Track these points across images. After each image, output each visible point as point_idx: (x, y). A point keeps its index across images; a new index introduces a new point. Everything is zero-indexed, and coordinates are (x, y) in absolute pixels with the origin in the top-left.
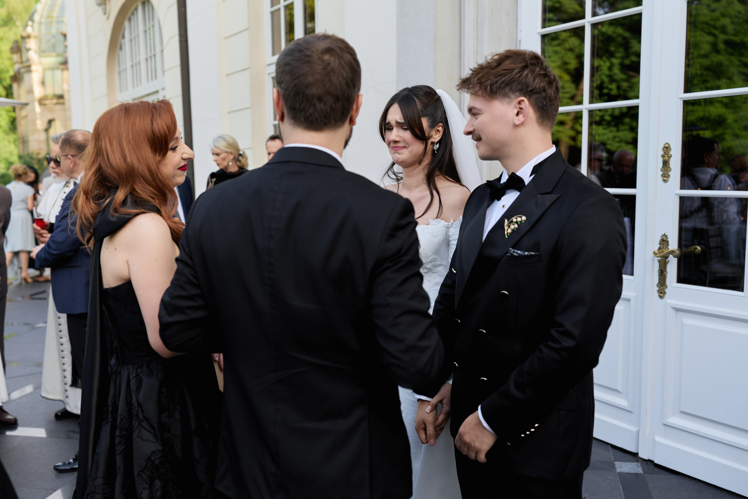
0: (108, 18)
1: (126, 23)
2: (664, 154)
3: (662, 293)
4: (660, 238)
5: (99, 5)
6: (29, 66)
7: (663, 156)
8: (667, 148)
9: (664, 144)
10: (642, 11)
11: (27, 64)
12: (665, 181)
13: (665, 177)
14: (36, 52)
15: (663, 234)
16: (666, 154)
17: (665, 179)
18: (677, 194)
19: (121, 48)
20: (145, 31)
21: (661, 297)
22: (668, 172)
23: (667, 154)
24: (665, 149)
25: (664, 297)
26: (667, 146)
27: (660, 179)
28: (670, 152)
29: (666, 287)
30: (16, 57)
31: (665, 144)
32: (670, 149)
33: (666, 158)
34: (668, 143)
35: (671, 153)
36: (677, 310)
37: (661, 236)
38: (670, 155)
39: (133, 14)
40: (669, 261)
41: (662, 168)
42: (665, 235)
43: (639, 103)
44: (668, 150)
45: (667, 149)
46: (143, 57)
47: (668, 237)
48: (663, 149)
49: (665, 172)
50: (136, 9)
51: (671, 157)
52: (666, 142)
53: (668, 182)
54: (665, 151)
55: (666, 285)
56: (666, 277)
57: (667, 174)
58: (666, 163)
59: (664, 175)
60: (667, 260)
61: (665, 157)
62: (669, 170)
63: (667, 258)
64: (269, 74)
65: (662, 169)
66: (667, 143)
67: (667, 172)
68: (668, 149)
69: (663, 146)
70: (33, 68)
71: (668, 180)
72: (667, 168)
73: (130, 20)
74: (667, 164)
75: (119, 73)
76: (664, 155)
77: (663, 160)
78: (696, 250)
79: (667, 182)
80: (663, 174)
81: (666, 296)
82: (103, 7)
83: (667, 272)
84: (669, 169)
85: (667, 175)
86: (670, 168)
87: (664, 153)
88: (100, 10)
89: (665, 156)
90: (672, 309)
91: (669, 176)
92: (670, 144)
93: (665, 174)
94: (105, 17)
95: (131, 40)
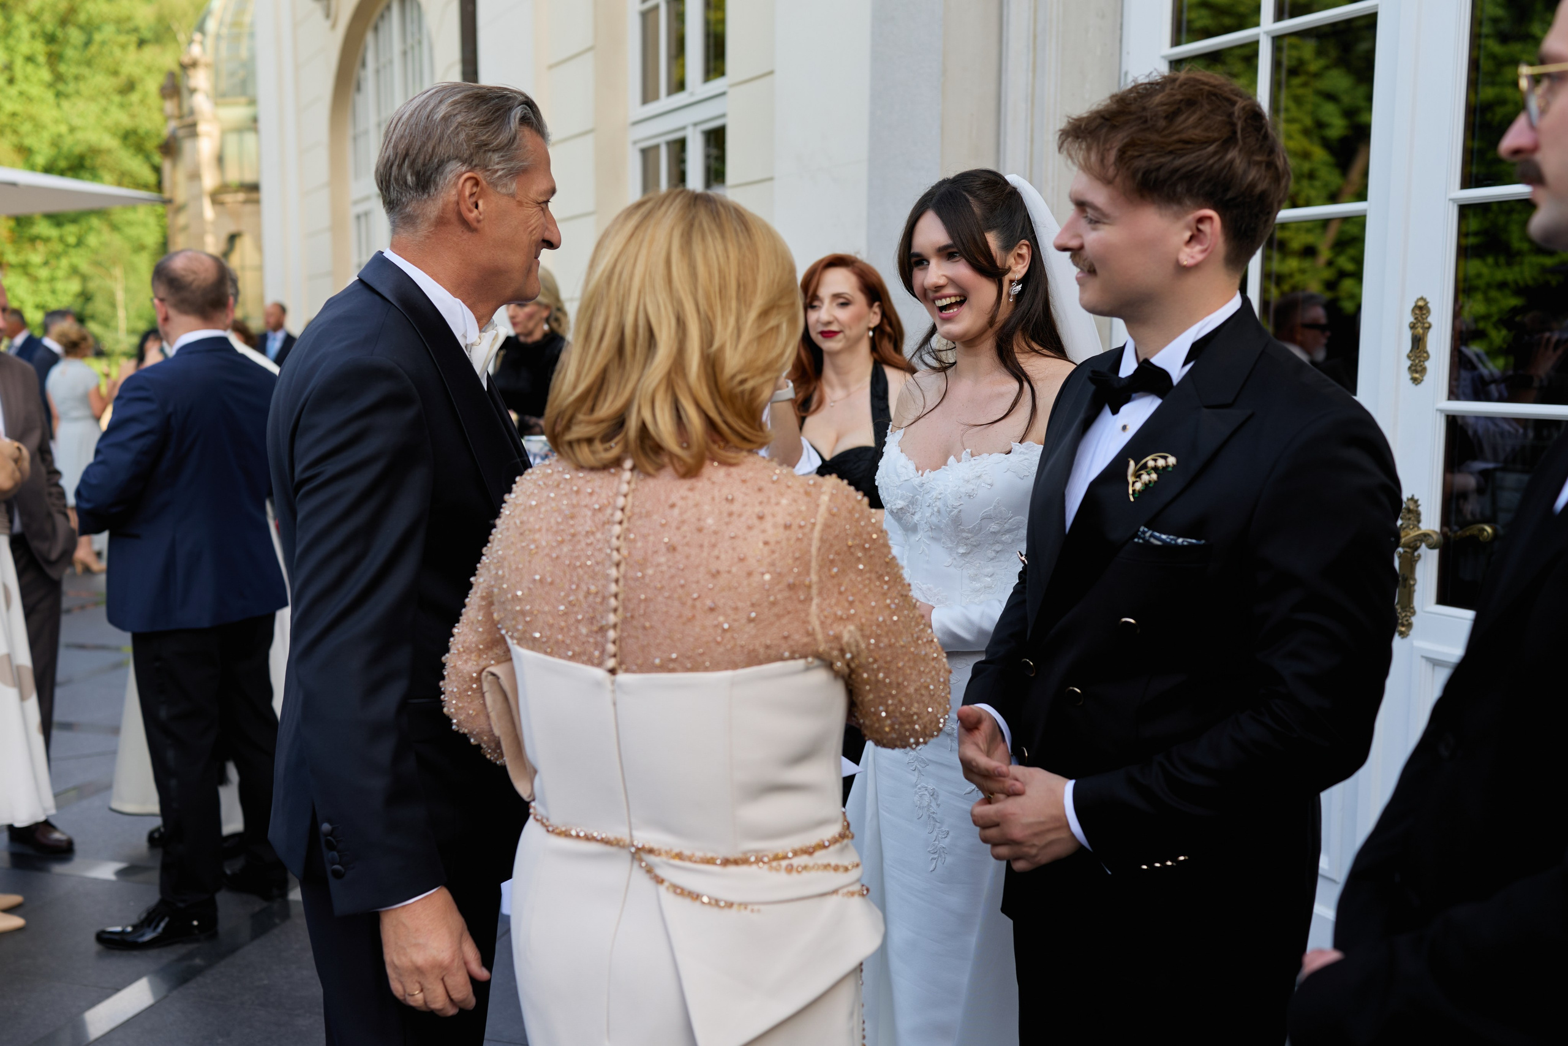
0: (334, 26)
1: (370, 37)
2: (1415, 321)
3: (1403, 626)
6: (194, 125)
7: (1413, 327)
8: (1421, 308)
9: (1415, 300)
10: (1377, 8)
11: (188, 120)
12: (1415, 381)
13: (1417, 372)
14: (208, 96)
15: (1410, 496)
16: (1419, 321)
17: (1417, 375)
18: (1441, 411)
19: (358, 88)
20: (405, 53)
22: (1423, 362)
23: (1421, 321)
24: (1417, 312)
25: (1408, 635)
26: (1421, 303)
27: (1406, 376)
28: (1427, 317)
29: (1414, 613)
30: (170, 106)
31: (1419, 300)
32: (1429, 311)
33: (1420, 331)
34: (1425, 296)
35: (1430, 319)
36: (1435, 662)
38: (1427, 325)
39: (382, 17)
40: (1419, 556)
41: (1411, 351)
42: (1413, 499)
43: (1366, 210)
44: (1424, 314)
45: (1421, 310)
47: (1419, 502)
48: (1413, 310)
49: (1417, 361)
50: (388, 7)
51: (1429, 327)
52: (1419, 296)
53: (1423, 384)
54: (1417, 316)
55: (1413, 608)
56: (1414, 591)
57: (1421, 366)
58: (1418, 343)
59: (1413, 368)
60: (1416, 554)
61: (1417, 328)
62: (1424, 357)
63: (1416, 548)
64: (635, 143)
65: (1411, 355)
66: (1422, 299)
67: (1420, 361)
68: (1424, 312)
69: (1413, 305)
70: (202, 128)
71: (1421, 378)
72: (1420, 352)
73: (376, 29)
74: (1421, 343)
75: (355, 139)
76: (1414, 324)
77: (1413, 335)
78: (1483, 534)
79: (1419, 383)
80: (1412, 365)
81: (1412, 633)
83: (1415, 580)
84: (1425, 355)
85: (1419, 369)
86: (1427, 352)
87: (1416, 319)
89: (1417, 326)
90: (1424, 661)
91: (1423, 370)
92: (1428, 300)
93: (1416, 365)
94: (327, 24)
95: (377, 71)
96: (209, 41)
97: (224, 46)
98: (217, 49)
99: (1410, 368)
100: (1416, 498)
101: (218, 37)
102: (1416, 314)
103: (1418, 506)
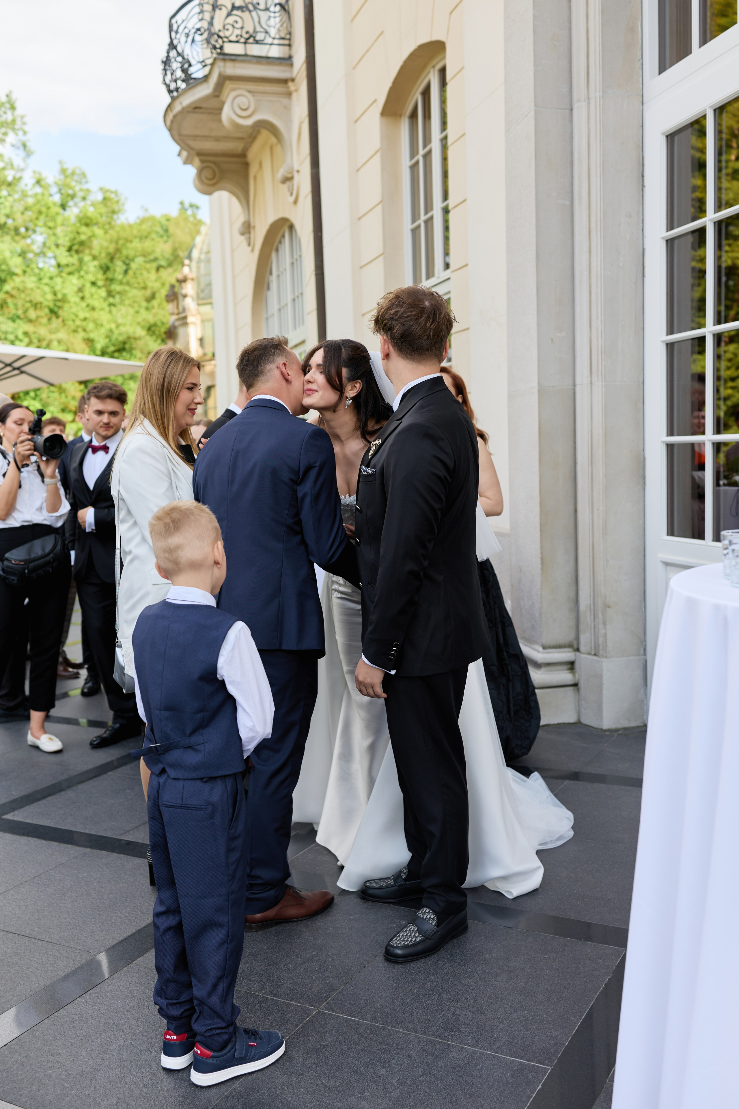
0: (253, 250)
1: (274, 255)
5: (242, 234)
6: (185, 318)
11: (183, 315)
14: (193, 300)
19: (268, 288)
20: (293, 263)
30: (170, 307)
39: (280, 242)
46: (290, 297)
70: (190, 320)
73: (277, 250)
75: (267, 319)
82: (247, 235)
88: (243, 239)
94: (249, 249)
95: (278, 276)
96: (194, 264)
97: (202, 266)
98: (198, 268)
101: (199, 261)
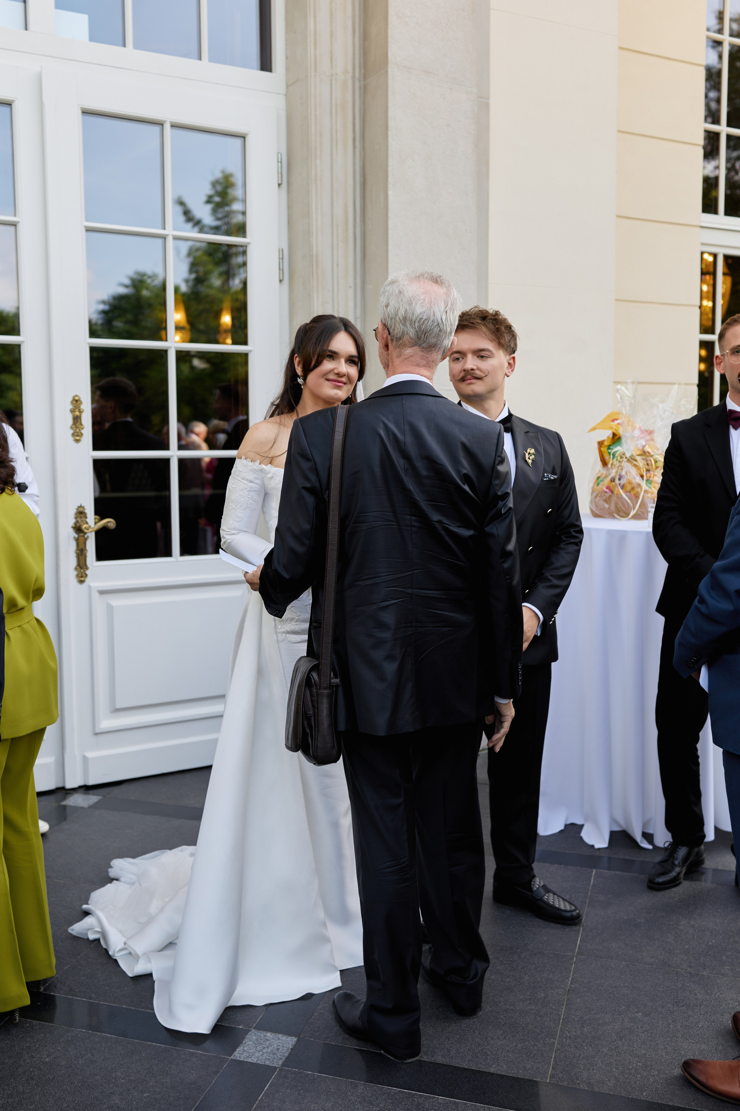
3: (82, 577)
4: (75, 511)
7: (72, 411)
8: (77, 401)
12: (77, 441)
13: (78, 436)
15: (79, 505)
16: (76, 408)
17: (78, 438)
21: (81, 582)
24: (74, 402)
25: (85, 581)
26: (77, 398)
27: (71, 439)
28: (79, 406)
29: (87, 568)
31: (74, 396)
32: (81, 403)
33: (77, 413)
34: (78, 394)
35: (81, 407)
36: (102, 592)
37: (77, 507)
38: (80, 410)
40: (88, 537)
41: (73, 424)
42: (81, 506)
43: (20, 342)
45: (76, 402)
47: (85, 508)
48: (72, 402)
49: (76, 430)
51: (81, 412)
52: (75, 394)
53: (82, 442)
55: (86, 566)
56: (87, 556)
57: (81, 433)
58: (77, 420)
59: (76, 434)
60: (85, 536)
61: (75, 412)
62: (80, 428)
63: (85, 533)
65: (74, 427)
66: (76, 396)
67: (78, 430)
68: (79, 403)
69: (71, 399)
71: (82, 439)
72: (78, 425)
74: (79, 420)
76: (74, 409)
77: (74, 415)
79: (79, 442)
80: (74, 432)
81: (87, 580)
83: (87, 550)
85: (80, 434)
86: (81, 425)
87: (74, 407)
90: (97, 592)
91: (82, 435)
92: (80, 396)
99: (73, 435)
100: (83, 505)
102: (74, 404)
103: (85, 509)
